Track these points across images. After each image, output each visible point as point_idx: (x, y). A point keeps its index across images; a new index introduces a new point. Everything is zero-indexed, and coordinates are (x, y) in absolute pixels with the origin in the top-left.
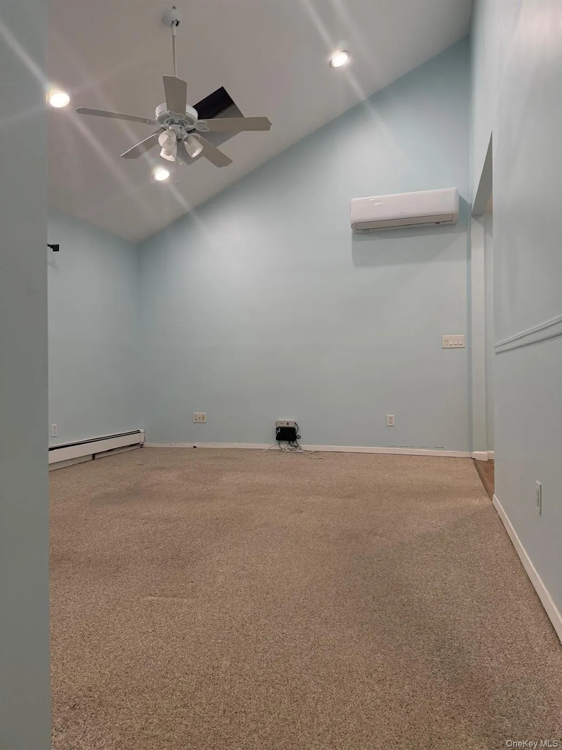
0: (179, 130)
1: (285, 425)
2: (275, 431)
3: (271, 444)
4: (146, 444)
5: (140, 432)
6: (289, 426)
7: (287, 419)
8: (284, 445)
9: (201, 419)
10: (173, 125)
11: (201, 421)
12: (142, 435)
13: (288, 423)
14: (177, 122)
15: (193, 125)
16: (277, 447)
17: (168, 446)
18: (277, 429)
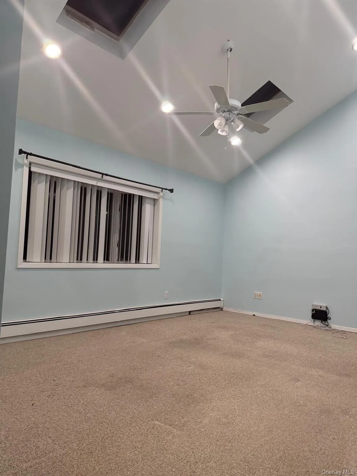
0: (228, 115)
1: (319, 308)
2: (311, 312)
3: (309, 321)
4: (225, 309)
5: (220, 300)
6: (321, 309)
7: (321, 304)
8: (318, 323)
9: (259, 296)
10: (225, 113)
11: (259, 298)
12: (222, 302)
13: (321, 307)
14: (227, 111)
15: (237, 111)
16: (312, 324)
17: (238, 312)
18: (313, 310)
